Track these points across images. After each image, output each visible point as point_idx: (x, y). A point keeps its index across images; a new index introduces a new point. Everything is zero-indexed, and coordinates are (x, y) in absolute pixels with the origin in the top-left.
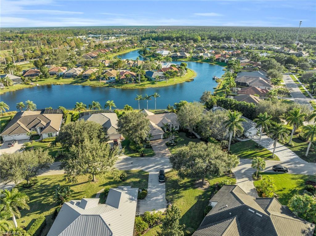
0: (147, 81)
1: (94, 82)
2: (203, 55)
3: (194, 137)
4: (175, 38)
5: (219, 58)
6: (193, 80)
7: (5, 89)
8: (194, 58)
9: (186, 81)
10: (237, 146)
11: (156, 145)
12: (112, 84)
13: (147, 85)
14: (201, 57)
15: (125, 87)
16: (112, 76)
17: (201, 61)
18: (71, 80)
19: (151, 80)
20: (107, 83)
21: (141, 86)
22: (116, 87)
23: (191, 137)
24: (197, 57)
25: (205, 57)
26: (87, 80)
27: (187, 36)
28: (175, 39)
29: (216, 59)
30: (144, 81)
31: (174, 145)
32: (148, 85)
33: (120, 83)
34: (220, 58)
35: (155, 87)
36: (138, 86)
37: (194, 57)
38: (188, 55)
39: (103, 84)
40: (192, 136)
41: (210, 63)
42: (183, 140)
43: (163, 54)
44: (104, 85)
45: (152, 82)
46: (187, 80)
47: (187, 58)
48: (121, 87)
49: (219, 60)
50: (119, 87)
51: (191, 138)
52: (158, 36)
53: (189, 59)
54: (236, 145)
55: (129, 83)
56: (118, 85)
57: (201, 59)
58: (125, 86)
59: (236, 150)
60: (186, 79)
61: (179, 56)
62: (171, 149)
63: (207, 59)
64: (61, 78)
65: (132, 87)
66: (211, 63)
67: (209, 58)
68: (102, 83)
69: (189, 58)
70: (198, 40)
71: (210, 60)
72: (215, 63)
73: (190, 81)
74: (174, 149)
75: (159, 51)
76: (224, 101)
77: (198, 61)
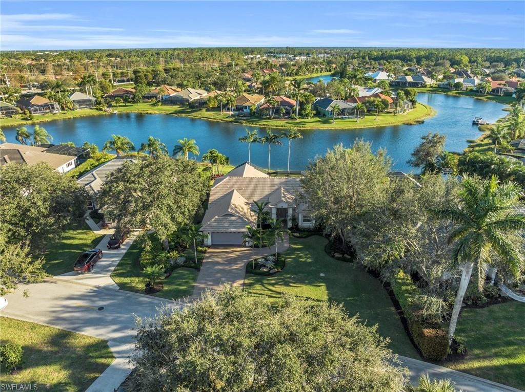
0: (315, 116)
1: (212, 113)
2: (463, 82)
3: (349, 257)
4: (414, 58)
5: (499, 86)
6: (423, 122)
7: (58, 114)
8: (441, 88)
9: (404, 124)
10: (496, 320)
11: (218, 263)
12: (240, 118)
13: (312, 124)
14: (458, 86)
15: (264, 125)
16: (247, 104)
17: (456, 93)
18: (176, 108)
19: (324, 115)
20: (232, 116)
21: (297, 125)
22: (246, 123)
23: (341, 256)
24: (449, 84)
25: (468, 85)
26: (200, 110)
27: (440, 55)
28: (415, 60)
29: (491, 89)
30: (307, 115)
31: (271, 272)
32: (314, 124)
33: (257, 117)
34: (502, 86)
35: (326, 128)
36: (290, 125)
37: (441, 86)
38: (428, 81)
39: (225, 117)
40: (343, 254)
41: (476, 98)
42: (309, 260)
43: (377, 78)
44: (227, 120)
45: (324, 119)
46: (406, 122)
47: (426, 86)
48: (256, 124)
49: (498, 92)
50: (251, 125)
51: (338, 259)
52: (382, 54)
53: (431, 89)
54: (490, 311)
55: (274, 118)
56: (251, 121)
57: (455, 90)
58: (265, 123)
59: (485, 337)
60: (406, 119)
61: (409, 83)
62: (250, 285)
63: (471, 90)
64: (160, 104)
65: (277, 126)
66: (480, 98)
67: (474, 89)
68: (224, 115)
69: (431, 87)
70: (463, 63)
71: (477, 91)
72: (487, 98)
73: (413, 123)
74: (262, 284)
75: (371, 73)
76: (481, 162)
77: (450, 93)
